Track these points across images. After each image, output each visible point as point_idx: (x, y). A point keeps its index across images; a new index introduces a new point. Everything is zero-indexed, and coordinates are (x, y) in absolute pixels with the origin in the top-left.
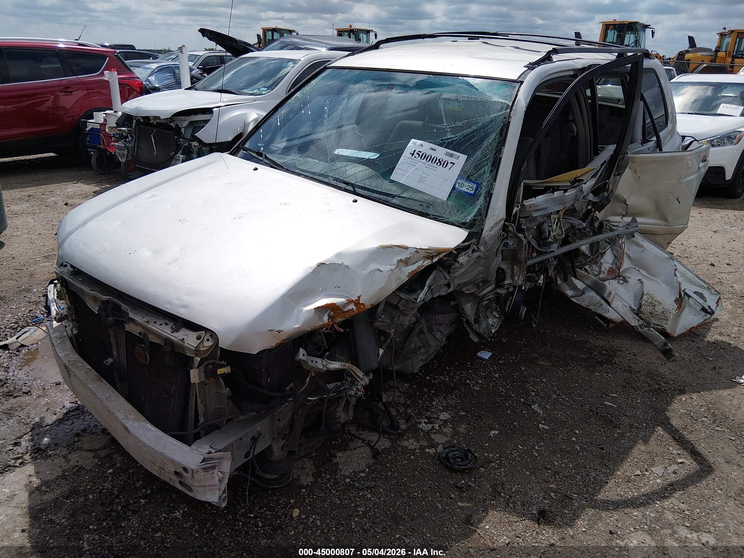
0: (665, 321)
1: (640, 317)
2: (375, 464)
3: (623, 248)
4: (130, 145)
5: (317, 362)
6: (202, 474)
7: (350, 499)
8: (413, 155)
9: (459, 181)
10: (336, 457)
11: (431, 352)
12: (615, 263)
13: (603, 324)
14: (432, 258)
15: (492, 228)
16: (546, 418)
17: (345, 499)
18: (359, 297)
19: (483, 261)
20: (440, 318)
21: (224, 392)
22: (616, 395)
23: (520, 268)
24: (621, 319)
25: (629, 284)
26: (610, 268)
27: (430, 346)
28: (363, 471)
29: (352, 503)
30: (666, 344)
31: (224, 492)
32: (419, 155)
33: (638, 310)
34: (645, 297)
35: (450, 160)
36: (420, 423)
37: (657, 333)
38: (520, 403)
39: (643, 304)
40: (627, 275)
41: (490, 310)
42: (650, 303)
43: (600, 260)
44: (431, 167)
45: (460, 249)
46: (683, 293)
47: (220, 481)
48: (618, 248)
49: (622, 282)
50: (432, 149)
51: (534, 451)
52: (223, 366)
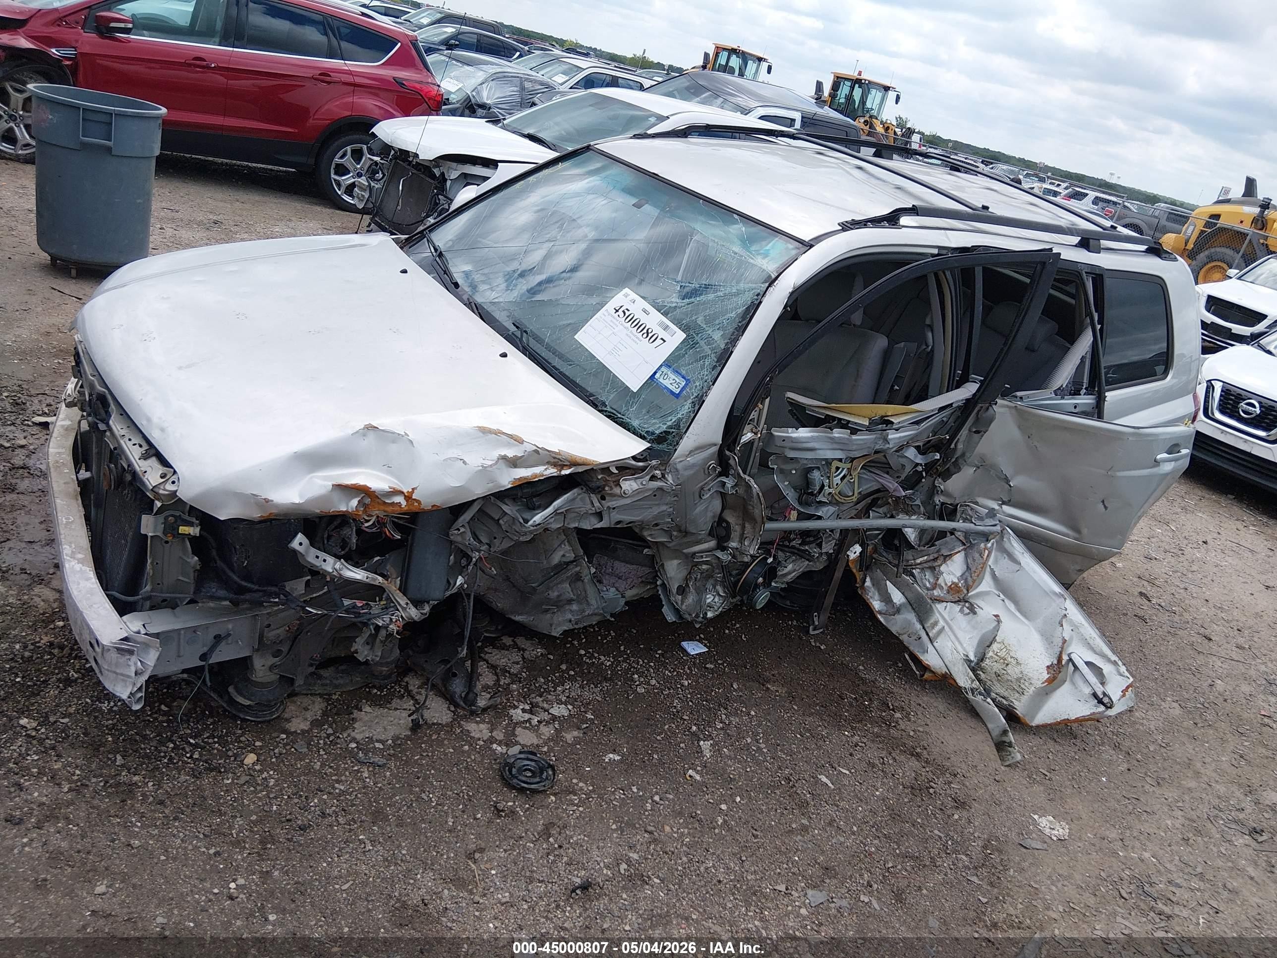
0: (1017, 695)
1: (977, 676)
2: (408, 738)
3: (985, 557)
4: (377, 186)
5: (325, 561)
6: (114, 655)
7: (337, 769)
8: (617, 311)
9: (663, 369)
10: (361, 711)
11: (586, 613)
12: (964, 577)
13: (914, 668)
14: (562, 467)
15: (691, 453)
16: (708, 765)
17: (331, 767)
18: (413, 489)
19: (669, 499)
20: (621, 568)
21: (189, 560)
22: (847, 772)
23: (754, 528)
24: (944, 670)
25: (978, 618)
26: (953, 583)
27: (588, 604)
28: (382, 742)
29: (336, 775)
30: (1005, 732)
31: (140, 689)
32: (625, 314)
33: (977, 664)
34: (995, 646)
35: (662, 334)
36: (516, 707)
37: (996, 709)
38: (688, 731)
39: (988, 656)
40: (979, 602)
41: (711, 581)
42: (1001, 658)
43: (940, 566)
44: (633, 337)
45: (624, 469)
46: (1065, 658)
47: (136, 674)
48: (977, 555)
49: (967, 611)
50: (645, 311)
51: (650, 801)
52: (190, 524)
